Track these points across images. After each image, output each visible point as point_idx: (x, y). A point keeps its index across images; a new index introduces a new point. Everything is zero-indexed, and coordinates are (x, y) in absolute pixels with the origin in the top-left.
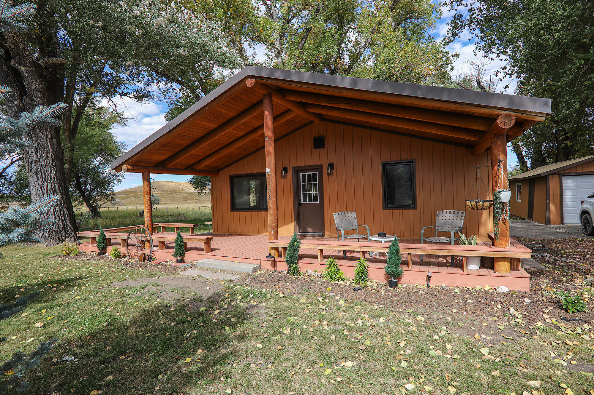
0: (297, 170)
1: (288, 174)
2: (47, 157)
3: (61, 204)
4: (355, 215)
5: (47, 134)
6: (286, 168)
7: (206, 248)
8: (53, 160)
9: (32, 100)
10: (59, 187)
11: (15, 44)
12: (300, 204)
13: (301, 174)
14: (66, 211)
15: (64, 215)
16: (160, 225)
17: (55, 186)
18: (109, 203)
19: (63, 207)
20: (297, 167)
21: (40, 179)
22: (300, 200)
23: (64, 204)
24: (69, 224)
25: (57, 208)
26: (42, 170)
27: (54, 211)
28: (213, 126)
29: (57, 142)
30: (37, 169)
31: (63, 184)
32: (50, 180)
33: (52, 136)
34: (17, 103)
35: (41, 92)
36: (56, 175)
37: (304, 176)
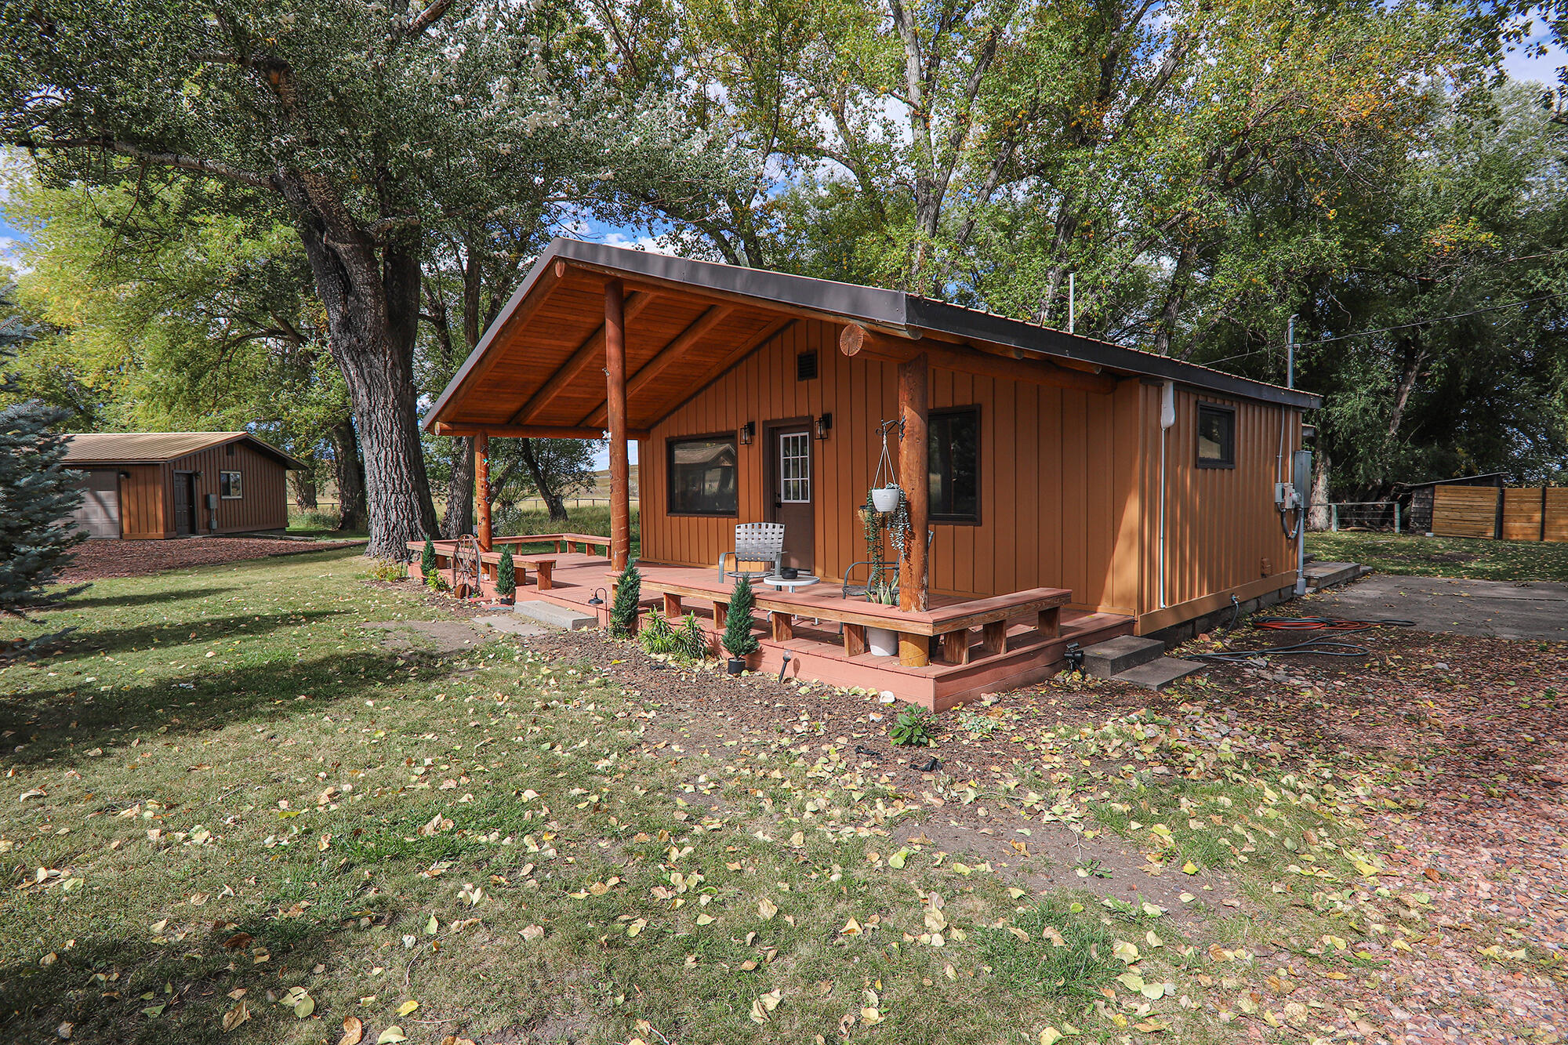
0: (773, 431)
1: (756, 438)
2: (386, 403)
3: (407, 491)
4: (782, 530)
5: (386, 362)
6: (753, 423)
7: (541, 581)
8: (395, 409)
9: (359, 300)
10: (404, 459)
11: (324, 205)
12: (780, 505)
13: (782, 436)
14: (416, 504)
15: (412, 510)
16: (565, 539)
17: (398, 457)
18: (583, 489)
19: (410, 496)
20: (772, 421)
21: (375, 444)
22: (780, 496)
23: (413, 490)
24: (420, 527)
25: (401, 498)
26: (378, 427)
27: (396, 503)
28: (571, 345)
29: (402, 376)
30: (370, 426)
31: (412, 454)
32: (391, 447)
33: (393, 364)
34: (341, 308)
35: (371, 284)
36: (400, 437)
37: (787, 440)
